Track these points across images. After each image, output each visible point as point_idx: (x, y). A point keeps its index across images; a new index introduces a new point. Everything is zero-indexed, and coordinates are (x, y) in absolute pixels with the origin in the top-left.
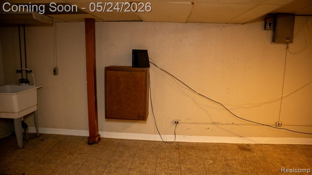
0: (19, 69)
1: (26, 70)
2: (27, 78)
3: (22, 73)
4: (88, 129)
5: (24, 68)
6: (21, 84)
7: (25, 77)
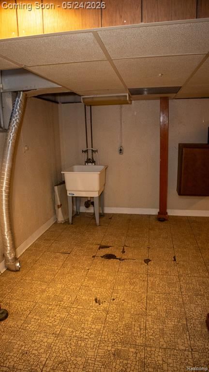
0: (85, 149)
1: (92, 150)
2: (92, 158)
3: (87, 152)
4: (159, 207)
5: (90, 148)
6: (87, 164)
7: (90, 157)
